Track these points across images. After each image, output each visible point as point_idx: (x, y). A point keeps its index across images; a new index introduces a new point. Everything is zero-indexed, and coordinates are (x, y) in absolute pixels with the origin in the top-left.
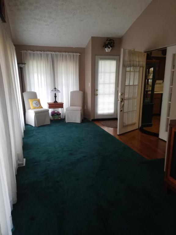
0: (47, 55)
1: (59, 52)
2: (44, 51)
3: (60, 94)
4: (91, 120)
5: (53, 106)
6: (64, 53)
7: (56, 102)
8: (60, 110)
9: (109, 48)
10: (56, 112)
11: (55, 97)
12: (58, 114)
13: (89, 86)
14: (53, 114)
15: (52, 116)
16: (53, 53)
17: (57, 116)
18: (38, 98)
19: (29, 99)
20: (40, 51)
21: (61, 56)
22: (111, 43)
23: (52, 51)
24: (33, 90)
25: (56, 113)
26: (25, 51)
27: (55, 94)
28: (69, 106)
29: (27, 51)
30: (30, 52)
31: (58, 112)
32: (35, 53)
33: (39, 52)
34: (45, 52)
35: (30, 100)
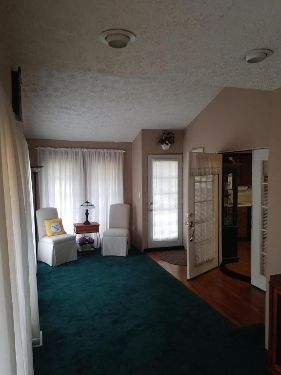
0: (76, 154)
1: (94, 149)
2: (71, 148)
3: (93, 210)
4: (143, 251)
5: (83, 230)
6: (101, 151)
7: (87, 222)
8: (93, 235)
9: (167, 144)
10: (87, 238)
11: (87, 214)
12: (91, 242)
13: (139, 197)
14: (83, 242)
15: (80, 245)
16: (85, 150)
17: (89, 245)
18: (59, 218)
19: (45, 220)
20: (65, 148)
21: (97, 154)
22: (170, 137)
23: (83, 148)
24: (51, 206)
25: (87, 240)
26: (43, 148)
27: (87, 211)
28: (108, 228)
29: (45, 147)
30: (49, 148)
31: (91, 239)
32: (57, 151)
33: (63, 149)
34: (73, 150)
35: (46, 222)
